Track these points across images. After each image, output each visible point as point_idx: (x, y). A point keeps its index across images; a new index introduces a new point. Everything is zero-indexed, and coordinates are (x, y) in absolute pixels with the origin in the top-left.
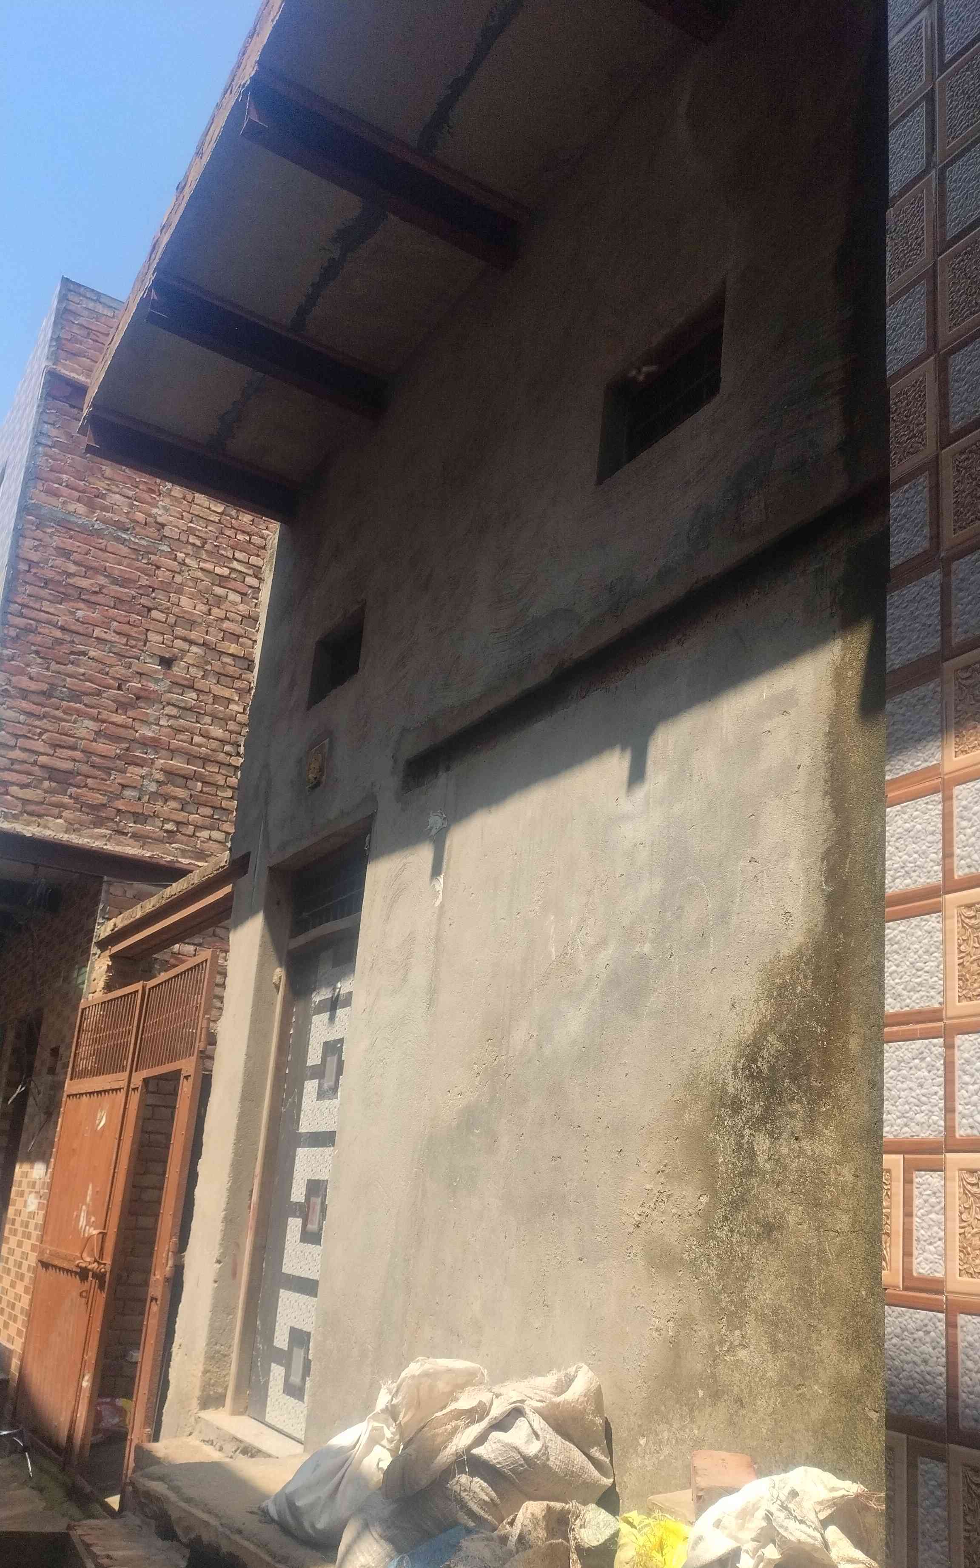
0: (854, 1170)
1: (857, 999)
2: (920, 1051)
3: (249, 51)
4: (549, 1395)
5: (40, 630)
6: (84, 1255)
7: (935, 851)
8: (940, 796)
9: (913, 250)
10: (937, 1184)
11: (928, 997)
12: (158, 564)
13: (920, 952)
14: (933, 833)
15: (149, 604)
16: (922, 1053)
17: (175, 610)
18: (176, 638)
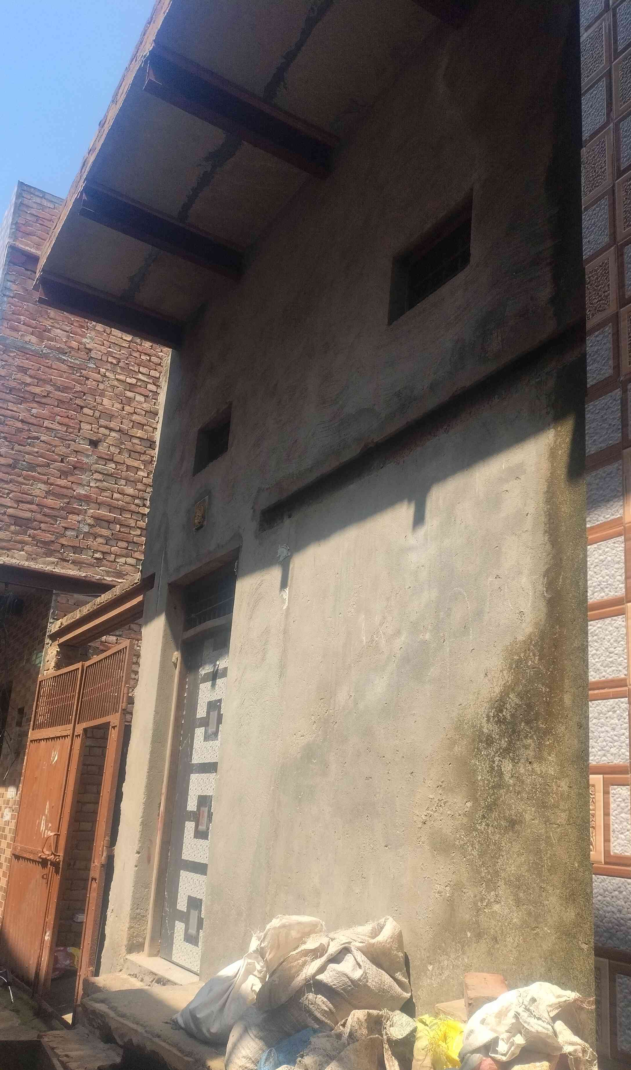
0: (568, 783)
1: (568, 669)
2: (613, 706)
3: (147, 33)
4: (367, 938)
5: (6, 422)
6: (44, 850)
7: (620, 574)
8: (623, 538)
9: (599, 176)
10: (626, 794)
11: (617, 670)
12: (88, 376)
13: (612, 641)
14: (618, 563)
15: (82, 404)
16: (614, 707)
17: (100, 407)
18: (101, 427)
